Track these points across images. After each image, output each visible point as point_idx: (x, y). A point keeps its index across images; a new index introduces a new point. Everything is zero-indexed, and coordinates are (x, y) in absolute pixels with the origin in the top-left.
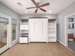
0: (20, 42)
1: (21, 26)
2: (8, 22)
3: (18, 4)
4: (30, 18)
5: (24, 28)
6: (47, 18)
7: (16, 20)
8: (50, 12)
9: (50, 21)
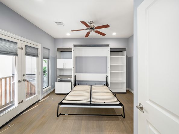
0: (57, 92)
1: (58, 60)
2: (38, 54)
3: (56, 23)
4: (75, 46)
5: (64, 64)
6: (108, 45)
7: (49, 49)
8: (114, 34)
9: (114, 51)
